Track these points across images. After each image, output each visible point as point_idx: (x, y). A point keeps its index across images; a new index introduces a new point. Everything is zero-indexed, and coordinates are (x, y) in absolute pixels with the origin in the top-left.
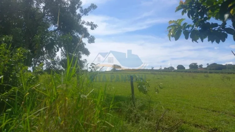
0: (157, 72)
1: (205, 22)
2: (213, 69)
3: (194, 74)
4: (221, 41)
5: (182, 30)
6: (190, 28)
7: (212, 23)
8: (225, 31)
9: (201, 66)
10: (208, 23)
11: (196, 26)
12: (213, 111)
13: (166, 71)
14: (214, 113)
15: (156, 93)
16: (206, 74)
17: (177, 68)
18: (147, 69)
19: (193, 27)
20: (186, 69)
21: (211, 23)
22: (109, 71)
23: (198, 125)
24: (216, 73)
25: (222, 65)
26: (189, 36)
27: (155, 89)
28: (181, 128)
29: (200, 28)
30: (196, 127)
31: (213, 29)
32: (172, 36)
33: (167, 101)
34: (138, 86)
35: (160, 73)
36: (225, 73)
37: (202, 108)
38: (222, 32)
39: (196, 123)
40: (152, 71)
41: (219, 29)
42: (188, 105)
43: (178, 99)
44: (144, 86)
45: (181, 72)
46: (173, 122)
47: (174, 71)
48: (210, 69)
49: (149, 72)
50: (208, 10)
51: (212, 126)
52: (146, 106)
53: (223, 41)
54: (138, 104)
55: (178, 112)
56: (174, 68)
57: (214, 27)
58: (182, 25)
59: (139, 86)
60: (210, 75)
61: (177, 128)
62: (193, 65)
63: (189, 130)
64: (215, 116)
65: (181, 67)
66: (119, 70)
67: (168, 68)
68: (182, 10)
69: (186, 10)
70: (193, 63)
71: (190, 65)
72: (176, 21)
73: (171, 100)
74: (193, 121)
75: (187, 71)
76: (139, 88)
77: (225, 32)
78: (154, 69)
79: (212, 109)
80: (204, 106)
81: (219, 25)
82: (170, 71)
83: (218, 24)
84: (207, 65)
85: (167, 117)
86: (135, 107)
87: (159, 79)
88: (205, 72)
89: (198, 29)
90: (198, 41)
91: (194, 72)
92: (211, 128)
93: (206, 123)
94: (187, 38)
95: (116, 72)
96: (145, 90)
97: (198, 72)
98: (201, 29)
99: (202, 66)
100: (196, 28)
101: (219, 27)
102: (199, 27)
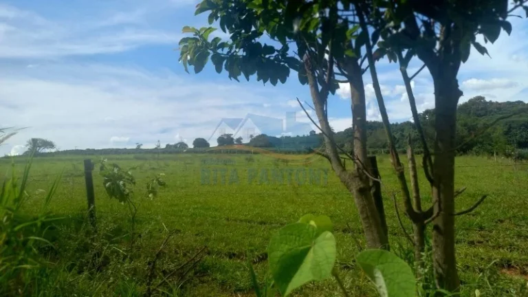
0: (149, 156)
1: (253, 41)
2: (260, 147)
3: (227, 157)
4: (279, 80)
5: (209, 51)
6: (226, 50)
7: (265, 44)
8: (285, 63)
9: (239, 140)
10: (259, 44)
11: (236, 48)
12: (261, 223)
13: (170, 153)
14: (263, 227)
15: (150, 196)
16: (248, 156)
17: (194, 144)
18: (125, 149)
19: (231, 47)
20: (211, 146)
21: (263, 45)
22: (19, 156)
23: (234, 255)
24: (266, 153)
25: (275, 138)
26: (224, 67)
27: (148, 187)
28: (203, 264)
29: (244, 51)
30: (230, 258)
31: (267, 56)
32: (191, 62)
33: (171, 216)
34: (105, 184)
35: (156, 156)
36: (281, 152)
37: (241, 221)
38: (282, 63)
39: (231, 251)
40: (139, 153)
41: (276, 58)
42: (215, 217)
43: (197, 208)
44: (121, 183)
45: (202, 152)
46: (185, 255)
47: (186, 152)
48: (256, 146)
49: (132, 156)
50: (258, 18)
51: (259, 251)
52: (124, 230)
53: (283, 81)
54: (106, 226)
55: (197, 235)
56: (186, 145)
57: (269, 54)
58: (210, 40)
59: (107, 185)
60: (255, 157)
61: (195, 266)
62: (226, 137)
63: (218, 266)
64: (265, 233)
65: (201, 143)
66: (49, 153)
67: (175, 146)
68: (209, 12)
69: (216, 13)
70: (225, 135)
71: (220, 138)
72: (199, 29)
73: (182, 211)
74: (225, 247)
75: (213, 151)
76: (108, 189)
77: (286, 65)
78: (142, 147)
79: (259, 219)
80: (246, 216)
81: (277, 51)
82: (178, 152)
83: (276, 48)
84: (250, 139)
85: (173, 248)
86: (99, 234)
87: (153, 169)
88: (248, 152)
89: (241, 53)
90: (239, 77)
91: (227, 152)
92: (257, 256)
93: (250, 248)
94: (219, 70)
95: (39, 158)
96: (124, 191)
97: (234, 153)
98: (245, 54)
99: (242, 139)
100: (237, 50)
101: (276, 53)
102: (242, 50)
